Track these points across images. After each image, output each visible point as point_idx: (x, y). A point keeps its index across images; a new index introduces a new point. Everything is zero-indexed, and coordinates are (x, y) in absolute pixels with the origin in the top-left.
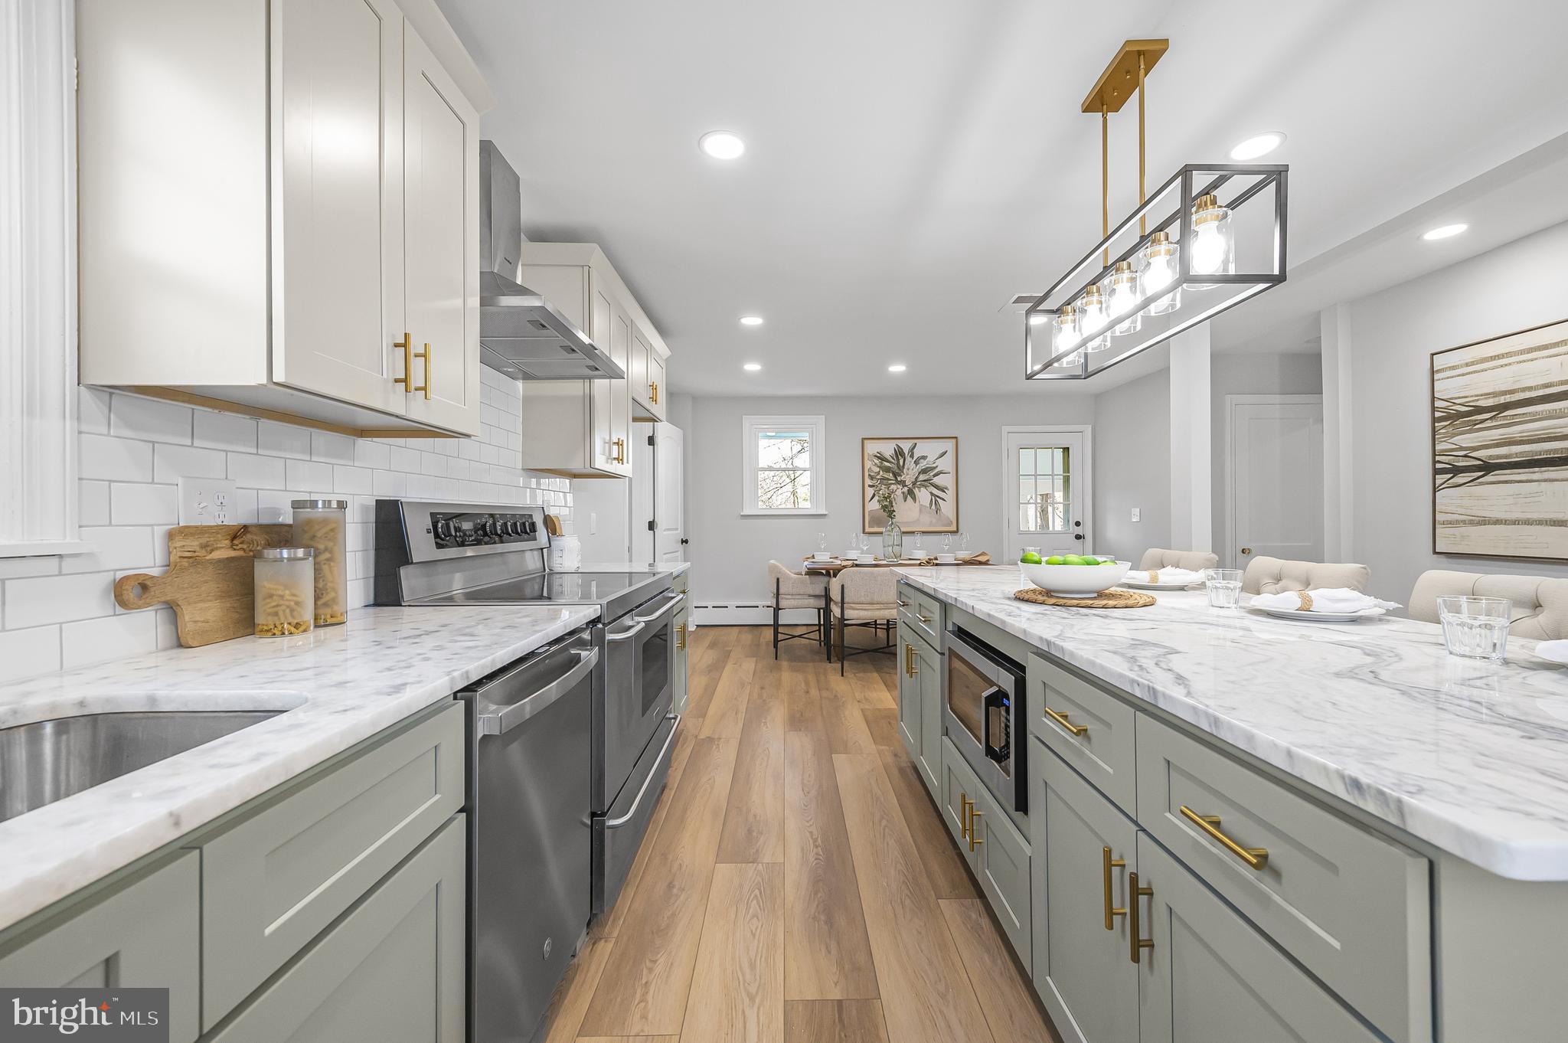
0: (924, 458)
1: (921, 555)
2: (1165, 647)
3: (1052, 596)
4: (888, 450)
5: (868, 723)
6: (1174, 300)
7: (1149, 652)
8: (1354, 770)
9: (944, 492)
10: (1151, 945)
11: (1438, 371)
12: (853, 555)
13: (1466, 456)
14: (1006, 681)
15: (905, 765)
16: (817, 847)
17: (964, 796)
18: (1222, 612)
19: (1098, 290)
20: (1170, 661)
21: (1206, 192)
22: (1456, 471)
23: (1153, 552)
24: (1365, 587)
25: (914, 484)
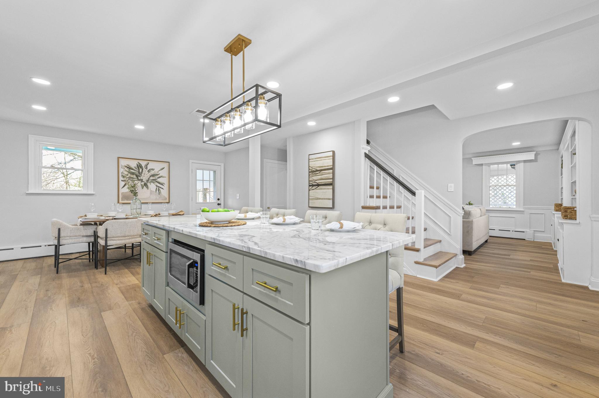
0: (153, 169)
1: (152, 213)
2: (251, 236)
3: (213, 224)
4: (133, 164)
5: (122, 293)
6: (253, 125)
7: (246, 238)
8: (296, 257)
9: (163, 185)
10: (247, 329)
11: (310, 159)
12: (112, 214)
13: (315, 182)
14: (196, 257)
15: (144, 306)
16: (94, 359)
17: (177, 308)
18: (265, 225)
19: (229, 116)
20: (253, 239)
21: (262, 94)
22: (313, 186)
23: (244, 208)
24: (296, 215)
25: (148, 181)
